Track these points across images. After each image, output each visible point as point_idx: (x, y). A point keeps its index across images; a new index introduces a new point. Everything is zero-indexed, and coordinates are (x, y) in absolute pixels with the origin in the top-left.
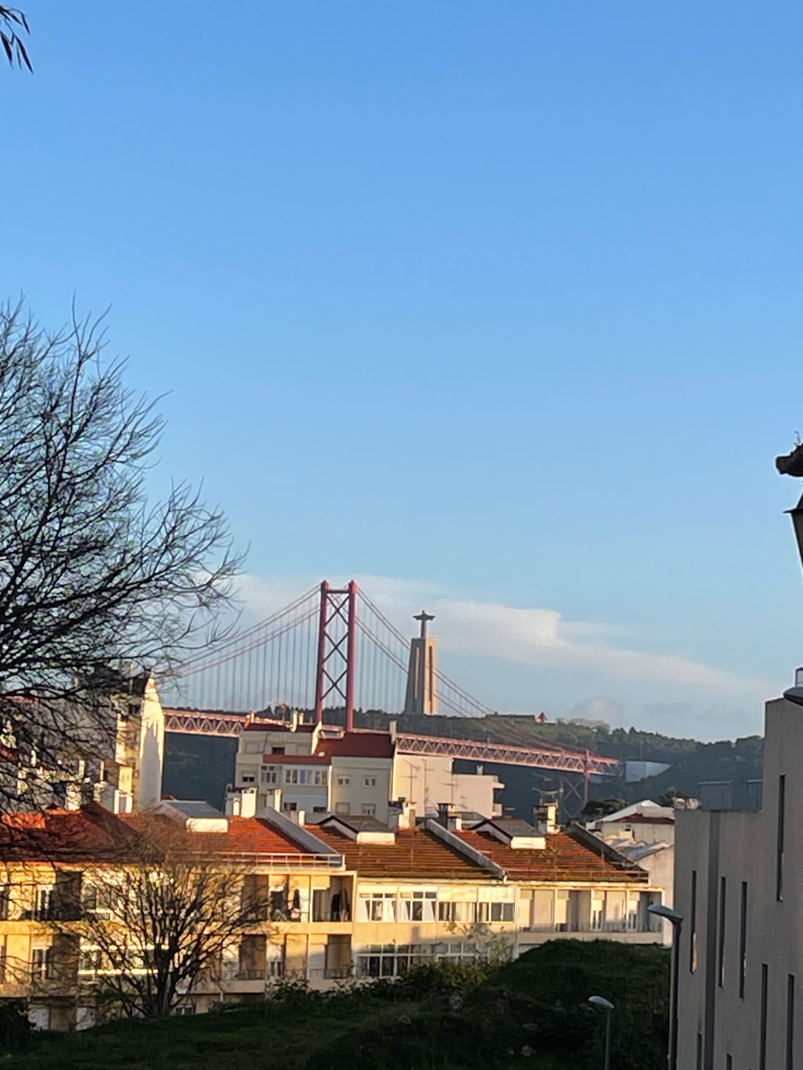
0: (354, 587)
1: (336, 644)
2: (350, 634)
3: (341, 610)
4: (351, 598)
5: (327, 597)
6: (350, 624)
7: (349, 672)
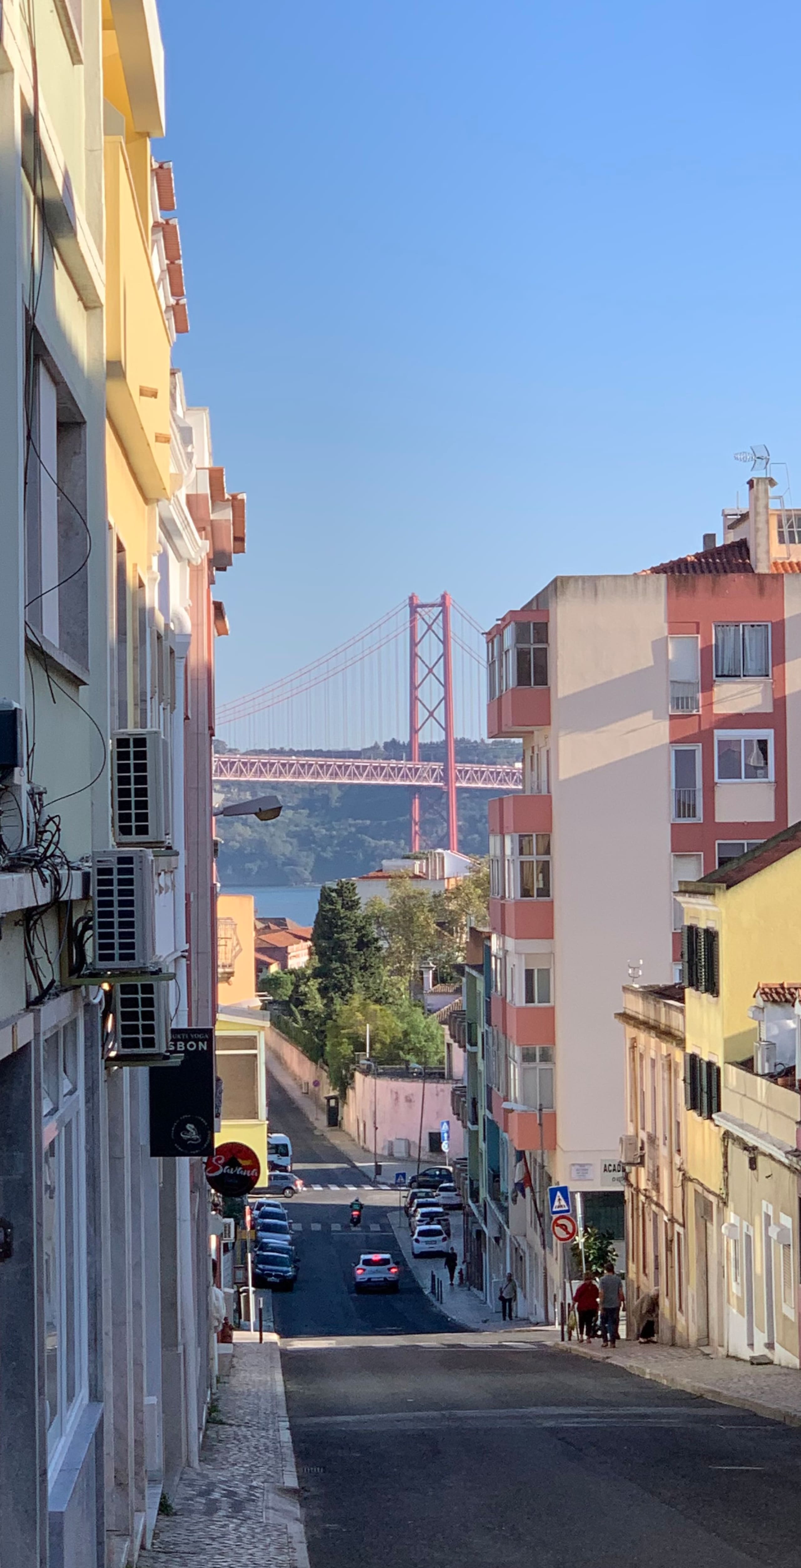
0: (447, 597)
1: (430, 666)
2: (446, 655)
3: (434, 627)
4: (445, 612)
5: (416, 612)
6: (445, 642)
7: (447, 699)
